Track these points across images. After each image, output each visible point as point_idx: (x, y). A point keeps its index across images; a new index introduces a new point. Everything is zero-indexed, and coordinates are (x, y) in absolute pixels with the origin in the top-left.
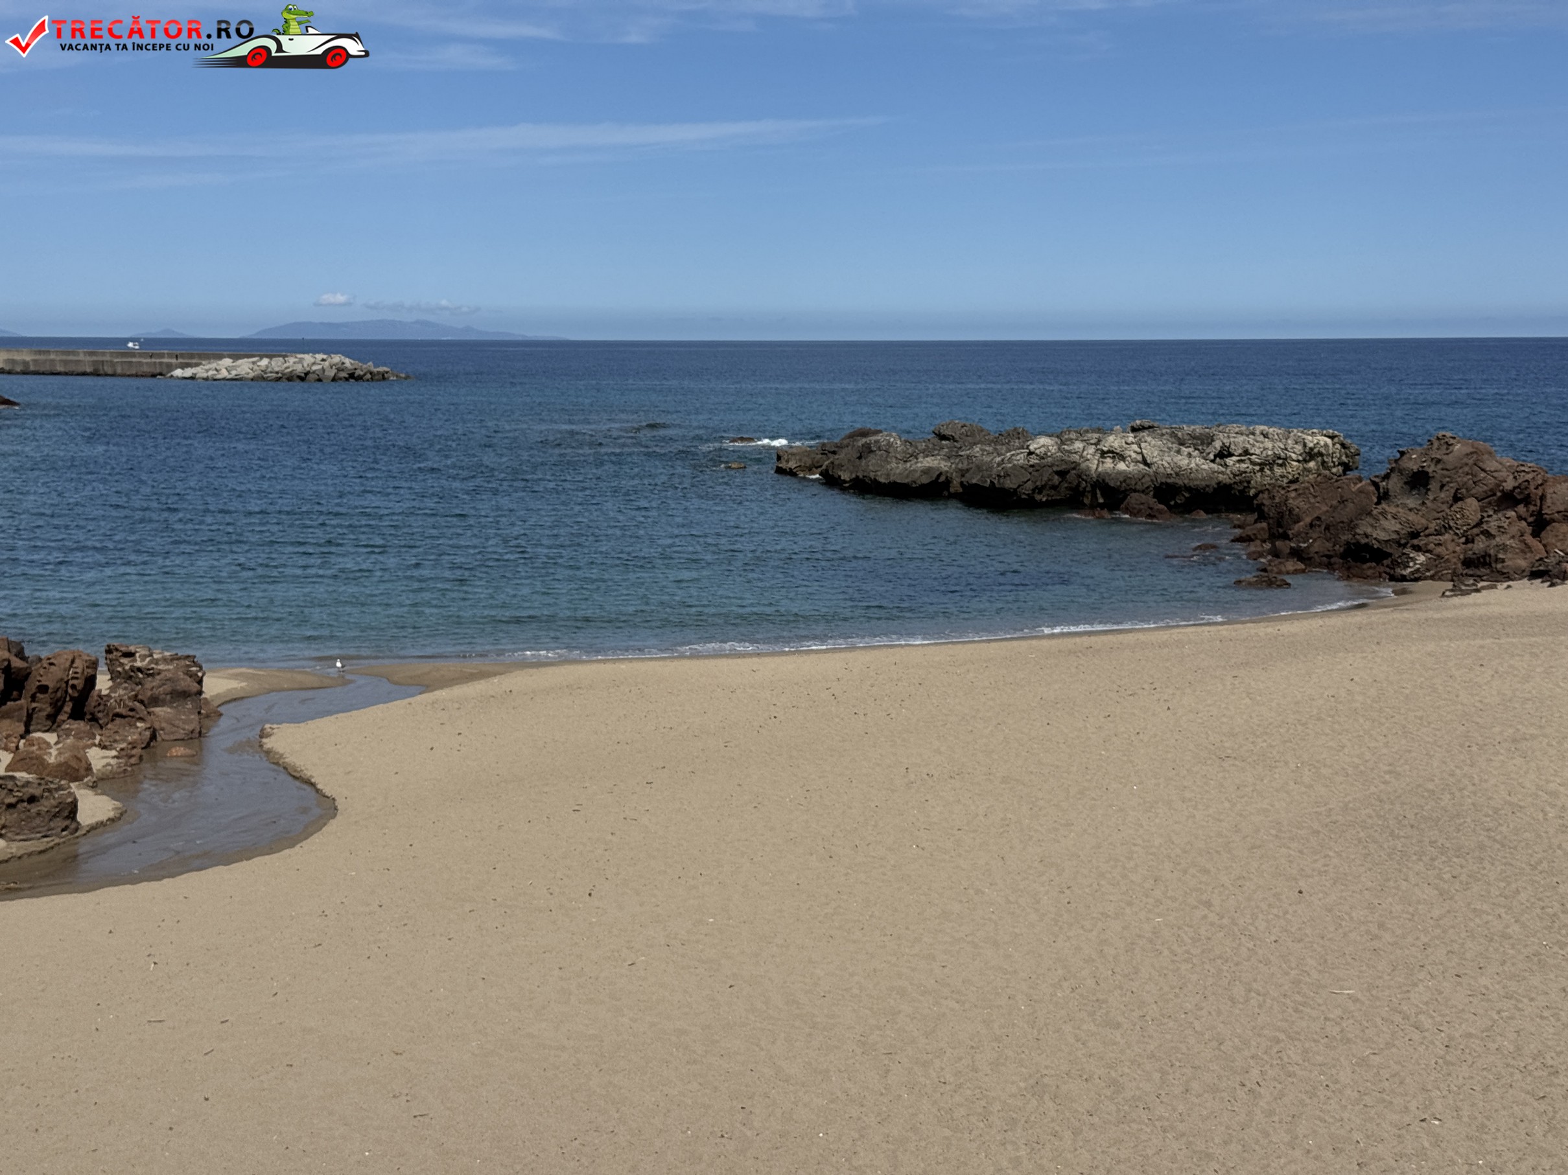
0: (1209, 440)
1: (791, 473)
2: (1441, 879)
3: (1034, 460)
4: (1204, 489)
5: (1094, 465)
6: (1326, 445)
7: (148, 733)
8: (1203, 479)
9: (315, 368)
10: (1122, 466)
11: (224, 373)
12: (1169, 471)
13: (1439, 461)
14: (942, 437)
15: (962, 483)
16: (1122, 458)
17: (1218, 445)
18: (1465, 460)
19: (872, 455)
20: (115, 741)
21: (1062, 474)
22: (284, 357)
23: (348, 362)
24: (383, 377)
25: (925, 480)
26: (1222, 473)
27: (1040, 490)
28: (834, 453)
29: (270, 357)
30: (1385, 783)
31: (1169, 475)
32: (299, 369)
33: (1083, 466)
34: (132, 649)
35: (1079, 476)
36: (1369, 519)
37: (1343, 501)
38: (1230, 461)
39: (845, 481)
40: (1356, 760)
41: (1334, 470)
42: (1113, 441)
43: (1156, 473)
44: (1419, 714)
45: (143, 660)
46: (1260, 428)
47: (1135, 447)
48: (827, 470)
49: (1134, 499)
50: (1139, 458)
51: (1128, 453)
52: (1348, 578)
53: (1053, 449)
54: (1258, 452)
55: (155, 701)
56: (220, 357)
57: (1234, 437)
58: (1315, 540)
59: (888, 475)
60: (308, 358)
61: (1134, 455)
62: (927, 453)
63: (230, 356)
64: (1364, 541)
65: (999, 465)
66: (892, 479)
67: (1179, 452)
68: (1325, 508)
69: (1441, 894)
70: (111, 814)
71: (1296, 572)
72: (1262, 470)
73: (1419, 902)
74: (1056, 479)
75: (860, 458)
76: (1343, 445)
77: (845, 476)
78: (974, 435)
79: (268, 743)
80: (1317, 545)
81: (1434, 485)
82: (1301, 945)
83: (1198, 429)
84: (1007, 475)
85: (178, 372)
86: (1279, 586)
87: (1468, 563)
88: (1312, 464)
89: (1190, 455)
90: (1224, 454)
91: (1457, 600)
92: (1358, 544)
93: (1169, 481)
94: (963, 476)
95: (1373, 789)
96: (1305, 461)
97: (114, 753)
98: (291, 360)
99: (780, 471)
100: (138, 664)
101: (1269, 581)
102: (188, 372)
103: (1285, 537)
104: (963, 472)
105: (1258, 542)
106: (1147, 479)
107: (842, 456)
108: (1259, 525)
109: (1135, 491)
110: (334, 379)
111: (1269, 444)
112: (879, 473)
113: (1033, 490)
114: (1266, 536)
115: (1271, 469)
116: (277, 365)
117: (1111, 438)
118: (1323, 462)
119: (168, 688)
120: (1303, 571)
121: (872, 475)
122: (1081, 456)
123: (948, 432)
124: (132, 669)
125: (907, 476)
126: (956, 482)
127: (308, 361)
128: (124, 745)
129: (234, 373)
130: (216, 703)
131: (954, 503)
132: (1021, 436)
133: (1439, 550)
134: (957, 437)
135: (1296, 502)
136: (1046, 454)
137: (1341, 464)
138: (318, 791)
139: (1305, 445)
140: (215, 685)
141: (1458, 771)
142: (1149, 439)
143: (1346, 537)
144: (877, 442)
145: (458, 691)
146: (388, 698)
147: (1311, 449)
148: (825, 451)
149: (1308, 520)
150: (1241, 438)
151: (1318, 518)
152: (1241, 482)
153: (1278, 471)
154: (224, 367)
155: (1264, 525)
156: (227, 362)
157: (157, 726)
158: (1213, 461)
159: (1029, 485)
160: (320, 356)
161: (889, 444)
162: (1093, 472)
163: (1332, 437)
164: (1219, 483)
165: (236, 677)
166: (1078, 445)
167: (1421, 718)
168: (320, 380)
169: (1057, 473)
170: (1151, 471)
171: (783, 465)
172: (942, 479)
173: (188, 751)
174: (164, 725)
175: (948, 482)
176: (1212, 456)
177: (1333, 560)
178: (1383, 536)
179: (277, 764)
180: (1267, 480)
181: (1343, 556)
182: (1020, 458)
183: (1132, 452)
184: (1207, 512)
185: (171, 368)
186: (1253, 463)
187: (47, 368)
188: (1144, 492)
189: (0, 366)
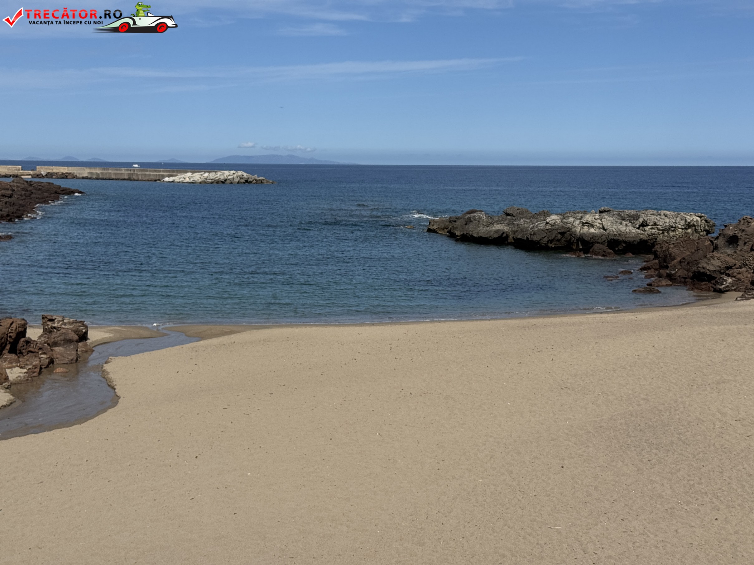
0: (637, 217)
1: (434, 231)
3: (548, 227)
4: (633, 242)
5: (579, 229)
6: (697, 221)
8: (632, 237)
9: (229, 177)
10: (592, 230)
11: (188, 180)
12: (615, 233)
13: (743, 231)
14: (508, 215)
15: (513, 237)
16: (593, 226)
17: (641, 220)
19: (471, 223)
20: (27, 364)
21: (563, 234)
22: (216, 172)
23: (245, 175)
24: (261, 182)
25: (496, 236)
26: (642, 234)
27: (551, 241)
28: (455, 221)
29: (209, 172)
31: (615, 235)
32: (222, 178)
33: (573, 230)
34: (54, 318)
35: (571, 235)
36: (706, 260)
37: (697, 250)
38: (647, 228)
39: (457, 236)
41: (701, 233)
42: (588, 218)
43: (609, 234)
46: (663, 212)
47: (599, 221)
48: (450, 230)
49: (596, 247)
50: (601, 226)
51: (595, 224)
52: (692, 289)
53: (559, 221)
54: (661, 224)
55: (55, 344)
56: (186, 172)
57: (650, 216)
58: (679, 270)
59: (478, 233)
60: (226, 173)
61: (598, 225)
62: (498, 222)
63: (191, 172)
64: (702, 271)
65: (531, 229)
66: (480, 235)
67: (621, 223)
68: (688, 253)
70: (7, 403)
71: (667, 285)
72: (663, 233)
74: (559, 236)
75: (466, 224)
76: (706, 221)
77: (458, 233)
78: (522, 214)
80: (680, 272)
81: (741, 243)
83: (633, 212)
84: (535, 234)
85: (167, 179)
86: (656, 293)
88: (689, 230)
89: (626, 225)
90: (644, 225)
91: (743, 302)
92: (699, 272)
93: (615, 238)
96: (686, 229)
97: (25, 370)
98: (219, 174)
99: (429, 230)
100: (55, 325)
101: (650, 289)
102: (171, 179)
103: (667, 267)
104: (515, 232)
105: (653, 270)
106: (604, 237)
107: (458, 223)
108: (654, 261)
109: (598, 243)
110: (238, 183)
111: (667, 220)
112: (474, 232)
113: (548, 242)
114: (658, 267)
115: (668, 233)
116: (212, 176)
117: (587, 216)
118: (696, 230)
120: (671, 285)
121: (470, 233)
122: (572, 225)
123: (510, 212)
125: (487, 234)
126: (511, 237)
128: (31, 367)
129: (192, 179)
131: (510, 246)
132: (546, 214)
133: (739, 276)
134: (514, 215)
135: (673, 250)
136: (555, 223)
137: (705, 230)
139: (686, 221)
140: (94, 335)
142: (606, 217)
143: (694, 269)
144: (474, 216)
147: (689, 223)
148: (452, 221)
149: (679, 259)
150: (653, 217)
151: (684, 258)
152: (652, 239)
153: (672, 234)
154: (188, 177)
155: (657, 261)
156: (189, 174)
157: (55, 356)
158: (638, 228)
159: (546, 239)
160: (232, 172)
161: (480, 218)
162: (578, 233)
163: (700, 217)
164: (641, 239)
166: (571, 219)
168: (231, 183)
169: (560, 233)
170: (606, 233)
171: (431, 227)
172: (504, 235)
173: (65, 370)
174: (58, 356)
175: (507, 236)
176: (637, 226)
177: (687, 280)
178: (712, 268)
180: (666, 238)
181: (692, 278)
182: (542, 226)
183: (597, 223)
184: (633, 254)
185: (163, 177)
186: (659, 230)
187: (107, 176)
188: (602, 243)
189: (85, 175)
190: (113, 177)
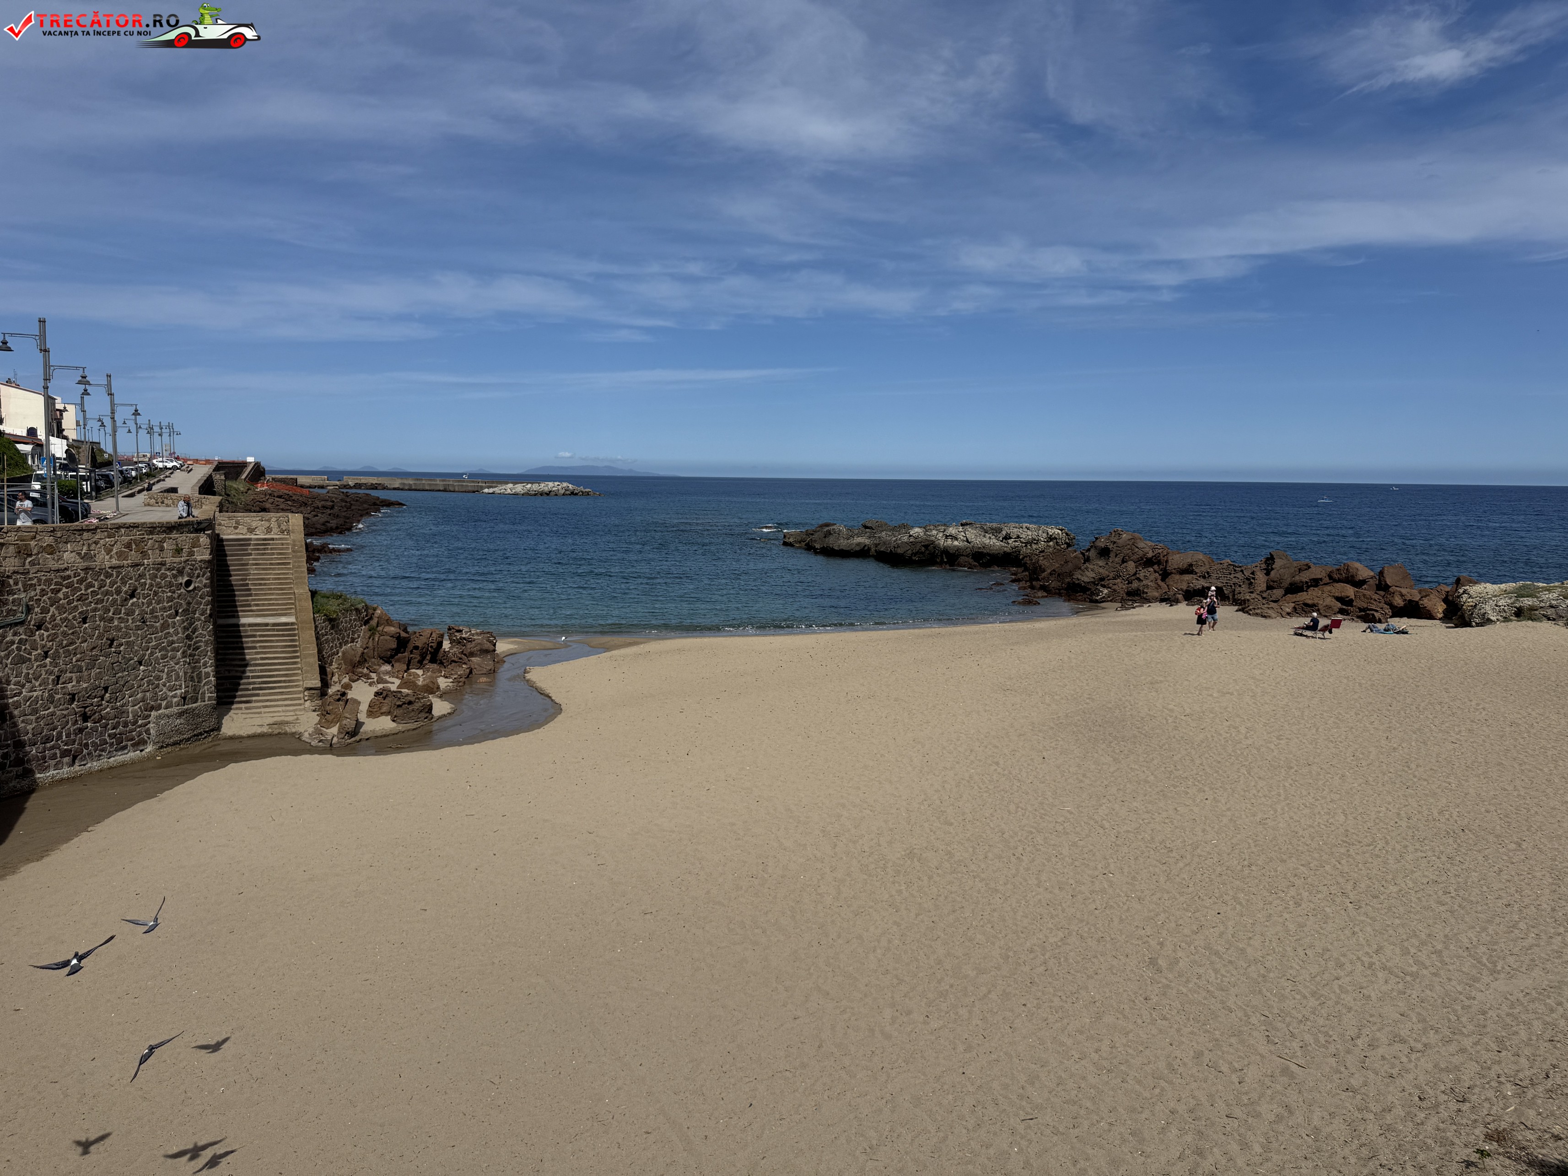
0: (1000, 530)
1: (791, 545)
2: (1115, 752)
3: (912, 540)
4: (997, 555)
5: (942, 542)
6: (1058, 534)
7: (468, 670)
8: (996, 550)
9: (554, 489)
10: (956, 543)
11: (509, 491)
12: (980, 546)
13: (1115, 543)
14: (866, 527)
15: (876, 550)
16: (956, 539)
17: (1004, 533)
18: (1128, 542)
19: (831, 536)
20: (452, 674)
21: (926, 546)
22: (539, 483)
23: (570, 486)
24: (588, 494)
25: (858, 548)
26: (1006, 547)
27: (915, 554)
28: (812, 534)
29: (532, 483)
30: (1087, 703)
31: (980, 548)
32: (546, 489)
33: (937, 542)
34: (461, 628)
35: (934, 548)
36: (1079, 571)
37: (1066, 562)
38: (1010, 541)
39: (817, 549)
40: (1072, 692)
41: (1062, 546)
42: (952, 530)
43: (973, 547)
44: (1104, 669)
45: (466, 634)
46: (1025, 525)
47: (963, 533)
48: (808, 543)
49: (962, 559)
50: (965, 539)
51: (959, 536)
52: (1069, 601)
53: (922, 534)
54: (1024, 537)
55: (472, 654)
56: (507, 483)
57: (1013, 529)
58: (1052, 581)
59: (839, 546)
60: (551, 484)
61: (962, 538)
62: (858, 535)
63: (512, 483)
64: (1077, 582)
65: (894, 541)
66: (841, 548)
67: (984, 536)
68: (1057, 565)
69: (1114, 760)
70: (449, 711)
71: (1043, 597)
72: (1026, 546)
73: (1103, 764)
74: (923, 549)
75: (825, 537)
76: (1067, 534)
77: (818, 546)
78: (882, 527)
79: (528, 676)
80: (1053, 584)
81: (1112, 555)
82: (1044, 785)
83: (995, 525)
84: (898, 547)
85: (486, 490)
86: (1035, 604)
87: (1129, 594)
88: (1051, 543)
89: (990, 538)
90: (1007, 537)
91: (1123, 612)
92: (1074, 583)
93: (979, 551)
94: (876, 547)
95: (1080, 707)
96: (1048, 541)
97: (451, 680)
98: (543, 485)
99: (785, 544)
100: (464, 636)
101: (1029, 602)
102: (491, 491)
103: (1038, 579)
104: (876, 545)
105: (1024, 582)
106: (969, 549)
107: (816, 536)
108: (1024, 573)
109: (963, 555)
110: (563, 495)
111: (1030, 533)
112: (835, 545)
113: (912, 554)
114: (1028, 579)
115: (1031, 546)
116: (535, 487)
117: (951, 529)
118: (1057, 542)
119: (478, 648)
120: (1046, 597)
121: (831, 546)
122: (936, 538)
123: (869, 525)
124: (461, 638)
125: (849, 547)
126: (873, 550)
127: (551, 485)
128: (456, 676)
129: (514, 491)
130: (502, 656)
131: (872, 559)
132: (906, 527)
133: (1114, 587)
134: (873, 527)
135: (1042, 562)
136: (918, 536)
137: (1066, 543)
138: (552, 700)
139: (1048, 534)
140: (502, 646)
141: (1123, 698)
142: (970, 530)
143: (1068, 580)
144: (834, 529)
145: (623, 651)
146: (588, 655)
147: (1051, 536)
148: (808, 534)
149: (1049, 571)
150: (1016, 530)
151: (1054, 570)
152: (1016, 552)
153: (1034, 546)
154: (509, 488)
155: (1027, 573)
156: (511, 485)
157: (472, 667)
158: (1002, 541)
159: (910, 552)
160: (557, 483)
161: (840, 531)
162: (942, 546)
163: (1061, 530)
164: (1005, 552)
165: (512, 643)
166: (934, 532)
167: (1105, 671)
168: (556, 495)
169: (923, 546)
170: (970, 546)
171: (787, 540)
172: (866, 548)
173: (488, 680)
174: (476, 666)
175: (869, 549)
176: (1001, 539)
177: (1062, 591)
178: (1086, 580)
179: (532, 686)
180: (1029, 551)
181: (1066, 589)
182: (905, 539)
183: (961, 536)
184: (998, 567)
185: (482, 488)
186: (1022, 542)
187: (421, 487)
188: (967, 556)
189: (397, 486)
190: (427, 488)
